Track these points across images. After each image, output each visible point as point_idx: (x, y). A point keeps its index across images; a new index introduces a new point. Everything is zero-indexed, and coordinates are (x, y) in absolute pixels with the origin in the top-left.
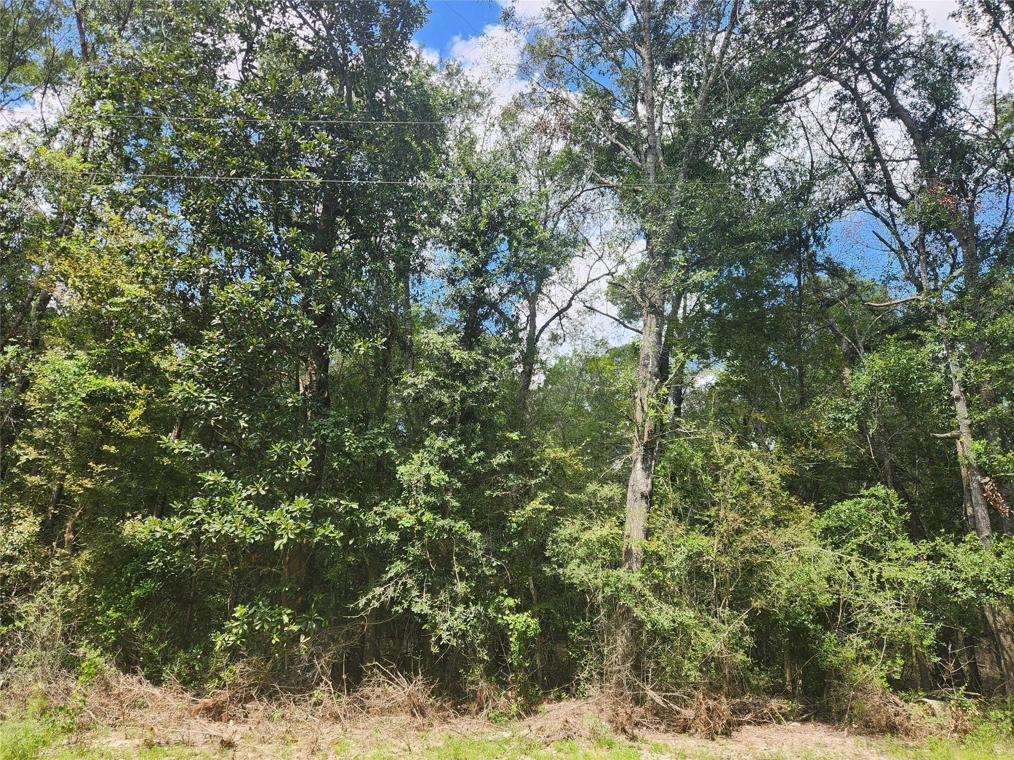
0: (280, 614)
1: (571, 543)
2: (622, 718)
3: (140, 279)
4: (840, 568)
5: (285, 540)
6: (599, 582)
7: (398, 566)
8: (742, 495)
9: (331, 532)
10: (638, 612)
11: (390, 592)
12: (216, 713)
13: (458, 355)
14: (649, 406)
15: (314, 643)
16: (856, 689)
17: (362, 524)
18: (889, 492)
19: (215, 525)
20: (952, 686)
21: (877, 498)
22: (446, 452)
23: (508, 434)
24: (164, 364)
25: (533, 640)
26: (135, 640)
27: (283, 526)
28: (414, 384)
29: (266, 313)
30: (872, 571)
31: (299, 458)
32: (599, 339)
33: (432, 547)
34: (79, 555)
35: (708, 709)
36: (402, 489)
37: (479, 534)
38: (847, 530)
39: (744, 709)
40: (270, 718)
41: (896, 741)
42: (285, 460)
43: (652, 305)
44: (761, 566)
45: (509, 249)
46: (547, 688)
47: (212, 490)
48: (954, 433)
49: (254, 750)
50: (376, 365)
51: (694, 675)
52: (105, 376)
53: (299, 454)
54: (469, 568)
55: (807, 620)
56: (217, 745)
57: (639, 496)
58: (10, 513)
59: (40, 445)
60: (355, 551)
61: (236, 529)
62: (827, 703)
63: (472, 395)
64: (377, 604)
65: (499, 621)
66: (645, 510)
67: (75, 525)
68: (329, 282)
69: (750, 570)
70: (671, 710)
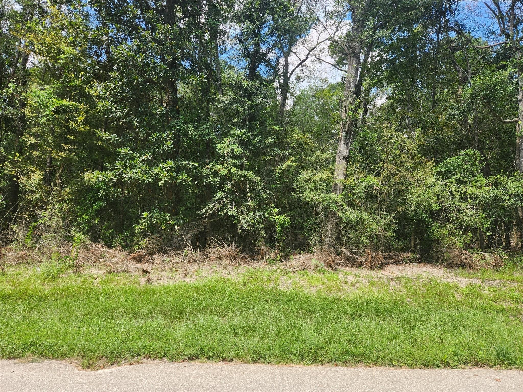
0: (165, 216)
1: (306, 182)
2: (330, 261)
3: (72, 44)
4: (445, 190)
5: (163, 181)
6: (320, 200)
7: (220, 194)
8: (396, 156)
9: (186, 178)
10: (339, 214)
11: (217, 206)
12: (139, 259)
13: (245, 83)
14: (349, 110)
15: (182, 229)
16: (447, 248)
17: (201, 174)
18: (476, 151)
19: (128, 174)
20: (496, 246)
21: (469, 155)
22: (242, 137)
23: (274, 127)
24: (92, 92)
25: (287, 227)
26: (98, 229)
27: (162, 175)
28: (223, 101)
29: (141, 62)
30: (462, 190)
31: (166, 141)
32: (323, 78)
33: (236, 184)
34: (65, 190)
35: (372, 257)
36: (220, 157)
37: (259, 178)
38: (451, 172)
39: (390, 258)
40: (164, 262)
41: (464, 270)
42: (159, 141)
43: (354, 52)
44: (404, 191)
45: (273, 20)
46: (294, 249)
47: (125, 157)
48: (516, 119)
49: (158, 274)
50: (202, 91)
51: (366, 242)
52: (62, 99)
53: (166, 139)
54: (255, 194)
55: (425, 217)
56: (141, 272)
57: (342, 158)
58: (27, 170)
59: (36, 136)
60: (198, 187)
61: (139, 176)
62: (432, 254)
63: (254, 106)
64: (211, 212)
65: (271, 219)
66: (345, 165)
67: (60, 176)
68: (173, 43)
69: (398, 193)
70: (354, 258)
